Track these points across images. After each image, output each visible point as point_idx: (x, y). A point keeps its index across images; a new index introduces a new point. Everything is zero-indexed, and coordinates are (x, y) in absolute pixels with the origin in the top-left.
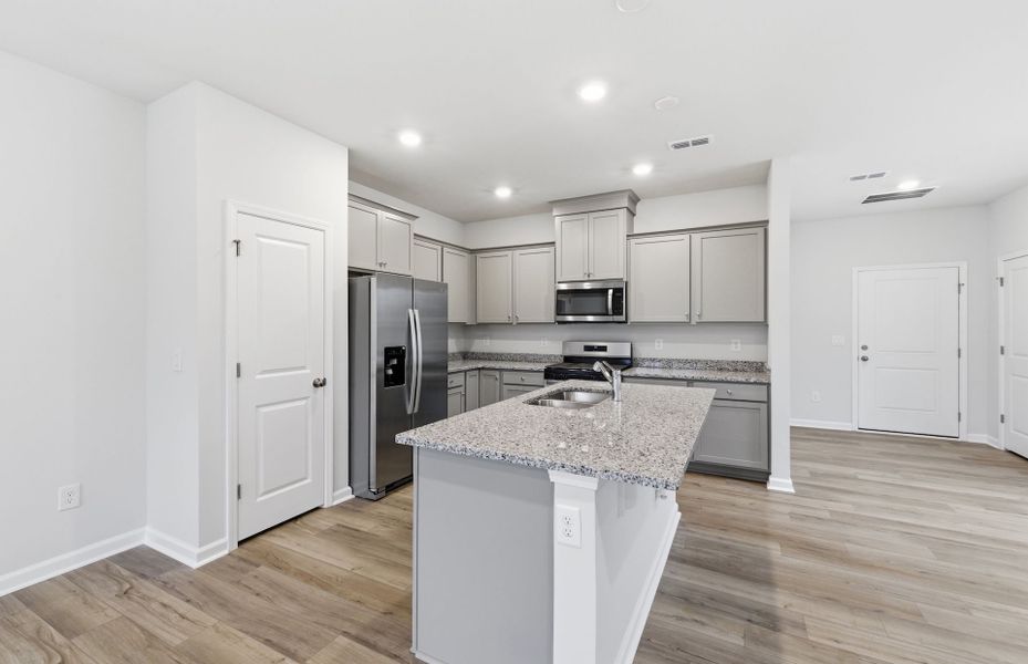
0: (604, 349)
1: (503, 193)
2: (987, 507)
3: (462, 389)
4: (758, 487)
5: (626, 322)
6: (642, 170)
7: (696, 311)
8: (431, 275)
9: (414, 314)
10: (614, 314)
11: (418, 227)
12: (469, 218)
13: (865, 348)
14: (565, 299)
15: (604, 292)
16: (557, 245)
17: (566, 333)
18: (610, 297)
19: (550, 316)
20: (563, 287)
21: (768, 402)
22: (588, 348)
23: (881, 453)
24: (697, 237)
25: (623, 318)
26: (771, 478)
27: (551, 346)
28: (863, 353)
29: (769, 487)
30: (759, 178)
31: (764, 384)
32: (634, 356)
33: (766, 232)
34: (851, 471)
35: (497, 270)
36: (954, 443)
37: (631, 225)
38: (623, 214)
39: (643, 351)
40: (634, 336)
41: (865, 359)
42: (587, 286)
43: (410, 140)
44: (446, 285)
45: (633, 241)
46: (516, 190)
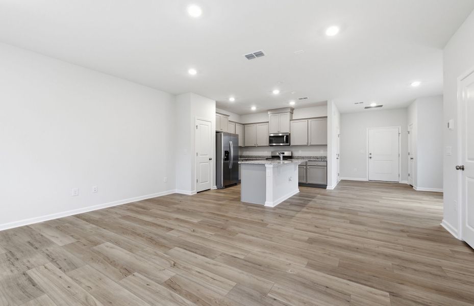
0: (284, 153)
1: (254, 108)
5: (290, 145)
7: (310, 142)
8: (232, 132)
9: (231, 142)
10: (286, 143)
12: (241, 114)
13: (371, 154)
14: (272, 139)
16: (270, 123)
17: (272, 149)
18: (285, 138)
19: (267, 144)
20: (272, 135)
24: (310, 120)
25: (288, 144)
27: (268, 153)
28: (370, 156)
32: (293, 155)
35: (251, 130)
37: (291, 117)
38: (289, 114)
39: (296, 154)
40: (293, 150)
41: (371, 158)
44: (238, 135)
45: (292, 121)
46: (257, 107)
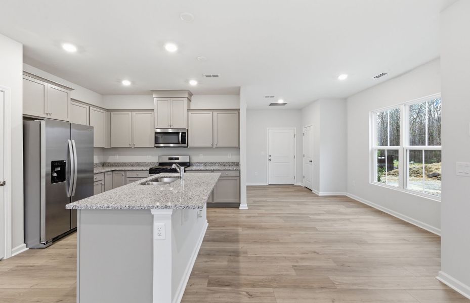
0: (178, 159)
1: (126, 83)
2: (298, 204)
3: (102, 182)
4: (236, 209)
5: (187, 147)
6: (193, 83)
7: (215, 143)
8: (83, 121)
9: (72, 143)
10: (182, 143)
11: (73, 95)
12: (104, 93)
13: (270, 156)
14: (160, 136)
15: (178, 133)
16: (155, 111)
17: (159, 152)
18: (180, 136)
19: (152, 144)
20: (159, 131)
21: (240, 177)
22: (170, 159)
23: (275, 192)
24: (215, 113)
25: (186, 145)
26: (241, 205)
27: (153, 158)
28: (270, 158)
29: (240, 208)
30: (236, 92)
31: (238, 170)
32: (192, 161)
33: (239, 113)
34: (265, 199)
35: (122, 122)
36: (293, 186)
37: (189, 105)
38: (186, 100)
39: (195, 159)
40: (190, 153)
41: (270, 160)
42: (170, 131)
43: (70, 48)
44: (93, 128)
45: (190, 112)
46: (133, 83)
